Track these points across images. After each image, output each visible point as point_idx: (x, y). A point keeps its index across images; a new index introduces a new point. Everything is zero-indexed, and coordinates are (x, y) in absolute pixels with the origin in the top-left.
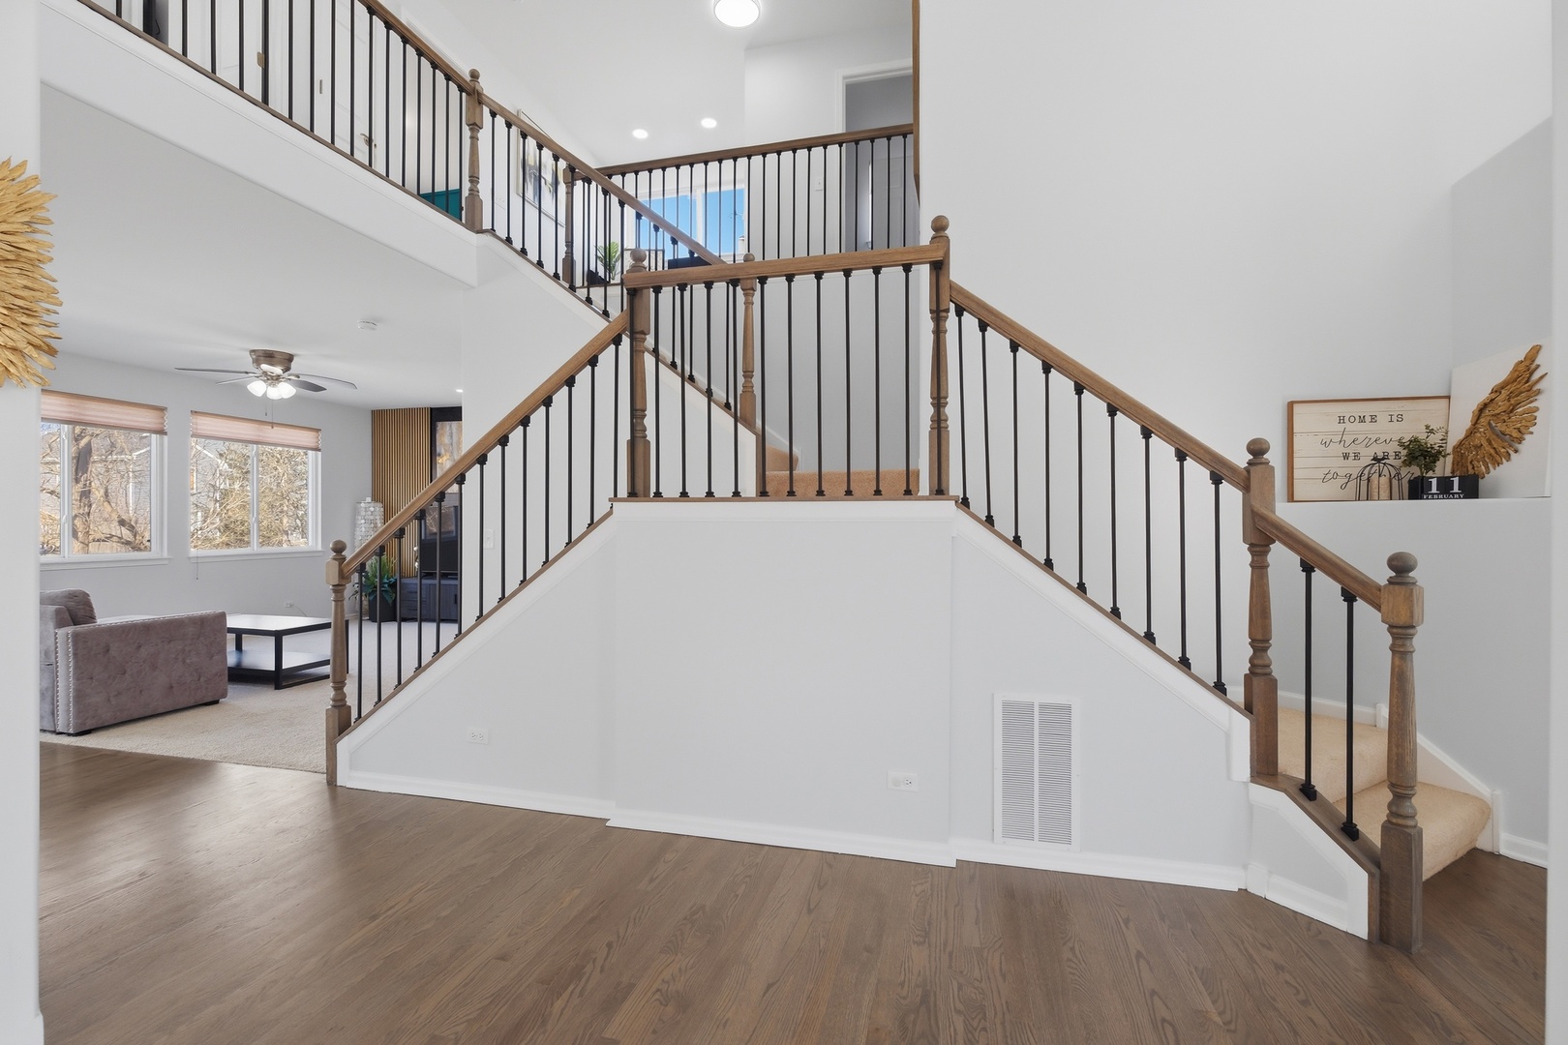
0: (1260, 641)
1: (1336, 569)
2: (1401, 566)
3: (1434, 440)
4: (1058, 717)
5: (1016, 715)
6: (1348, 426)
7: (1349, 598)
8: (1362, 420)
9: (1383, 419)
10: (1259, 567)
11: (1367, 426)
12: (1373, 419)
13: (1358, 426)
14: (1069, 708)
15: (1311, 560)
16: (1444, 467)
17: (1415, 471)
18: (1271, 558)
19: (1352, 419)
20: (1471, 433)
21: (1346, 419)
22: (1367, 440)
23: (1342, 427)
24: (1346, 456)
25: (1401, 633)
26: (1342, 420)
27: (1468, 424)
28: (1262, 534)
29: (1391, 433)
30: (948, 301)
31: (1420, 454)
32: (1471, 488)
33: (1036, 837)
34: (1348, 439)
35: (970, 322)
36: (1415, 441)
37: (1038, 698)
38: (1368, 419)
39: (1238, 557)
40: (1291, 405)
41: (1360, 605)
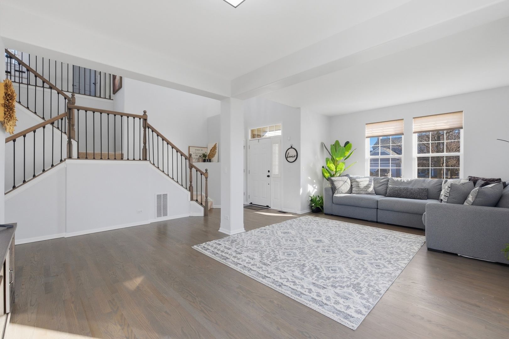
0: (191, 182)
1: (200, 171)
2: (206, 170)
3: (206, 154)
4: (165, 196)
5: (159, 197)
7: (201, 175)
9: (200, 150)
10: (191, 171)
11: (198, 151)
14: (167, 194)
15: (197, 170)
16: (207, 158)
17: (204, 158)
18: (192, 170)
19: (197, 150)
20: (210, 153)
22: (199, 153)
23: (195, 151)
24: (196, 155)
25: (206, 178)
27: (209, 152)
28: (191, 166)
29: (201, 152)
30: (146, 126)
31: (204, 156)
32: (210, 161)
33: (162, 216)
34: (197, 153)
35: (150, 130)
36: (204, 154)
37: (162, 193)
39: (188, 170)
40: (189, 147)
41: (202, 175)
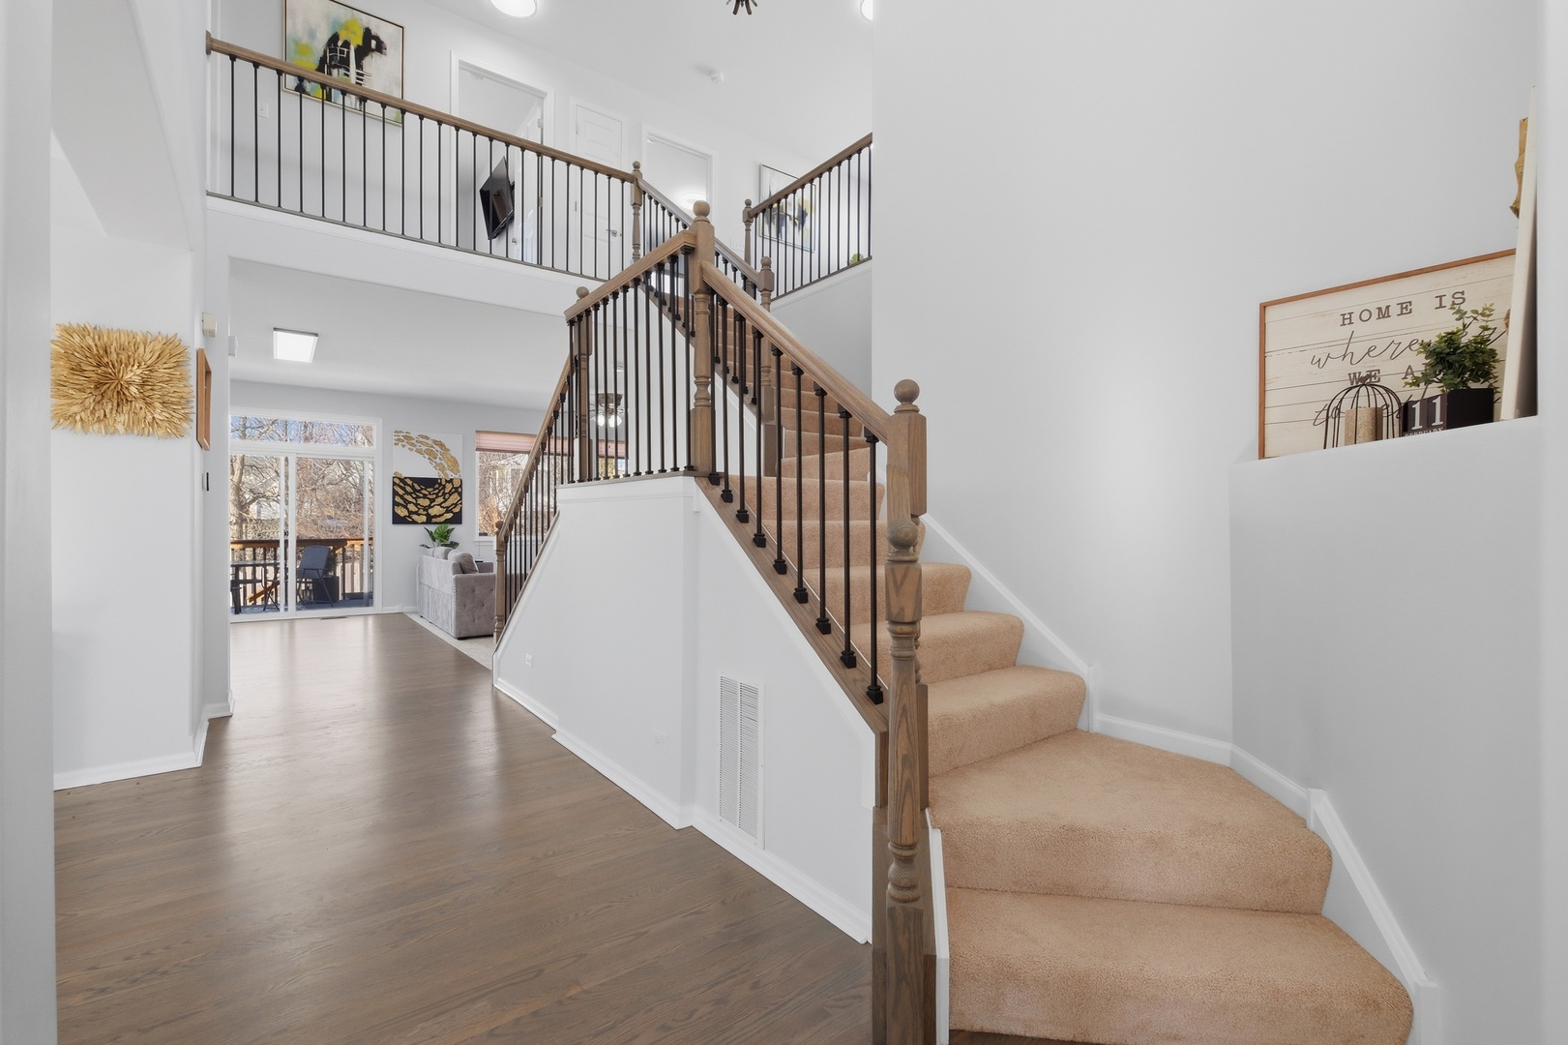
3: (1476, 332)
5: (728, 693)
6: (1358, 327)
8: (1384, 313)
9: (1424, 305)
11: (1395, 322)
12: (1405, 308)
13: (1376, 326)
14: (756, 692)
19: (1365, 314)
21: (1356, 318)
22: (1393, 347)
23: (1348, 329)
26: (1347, 319)
30: (699, 283)
33: (738, 823)
34: (1359, 349)
38: (1395, 310)
40: (1264, 307)
